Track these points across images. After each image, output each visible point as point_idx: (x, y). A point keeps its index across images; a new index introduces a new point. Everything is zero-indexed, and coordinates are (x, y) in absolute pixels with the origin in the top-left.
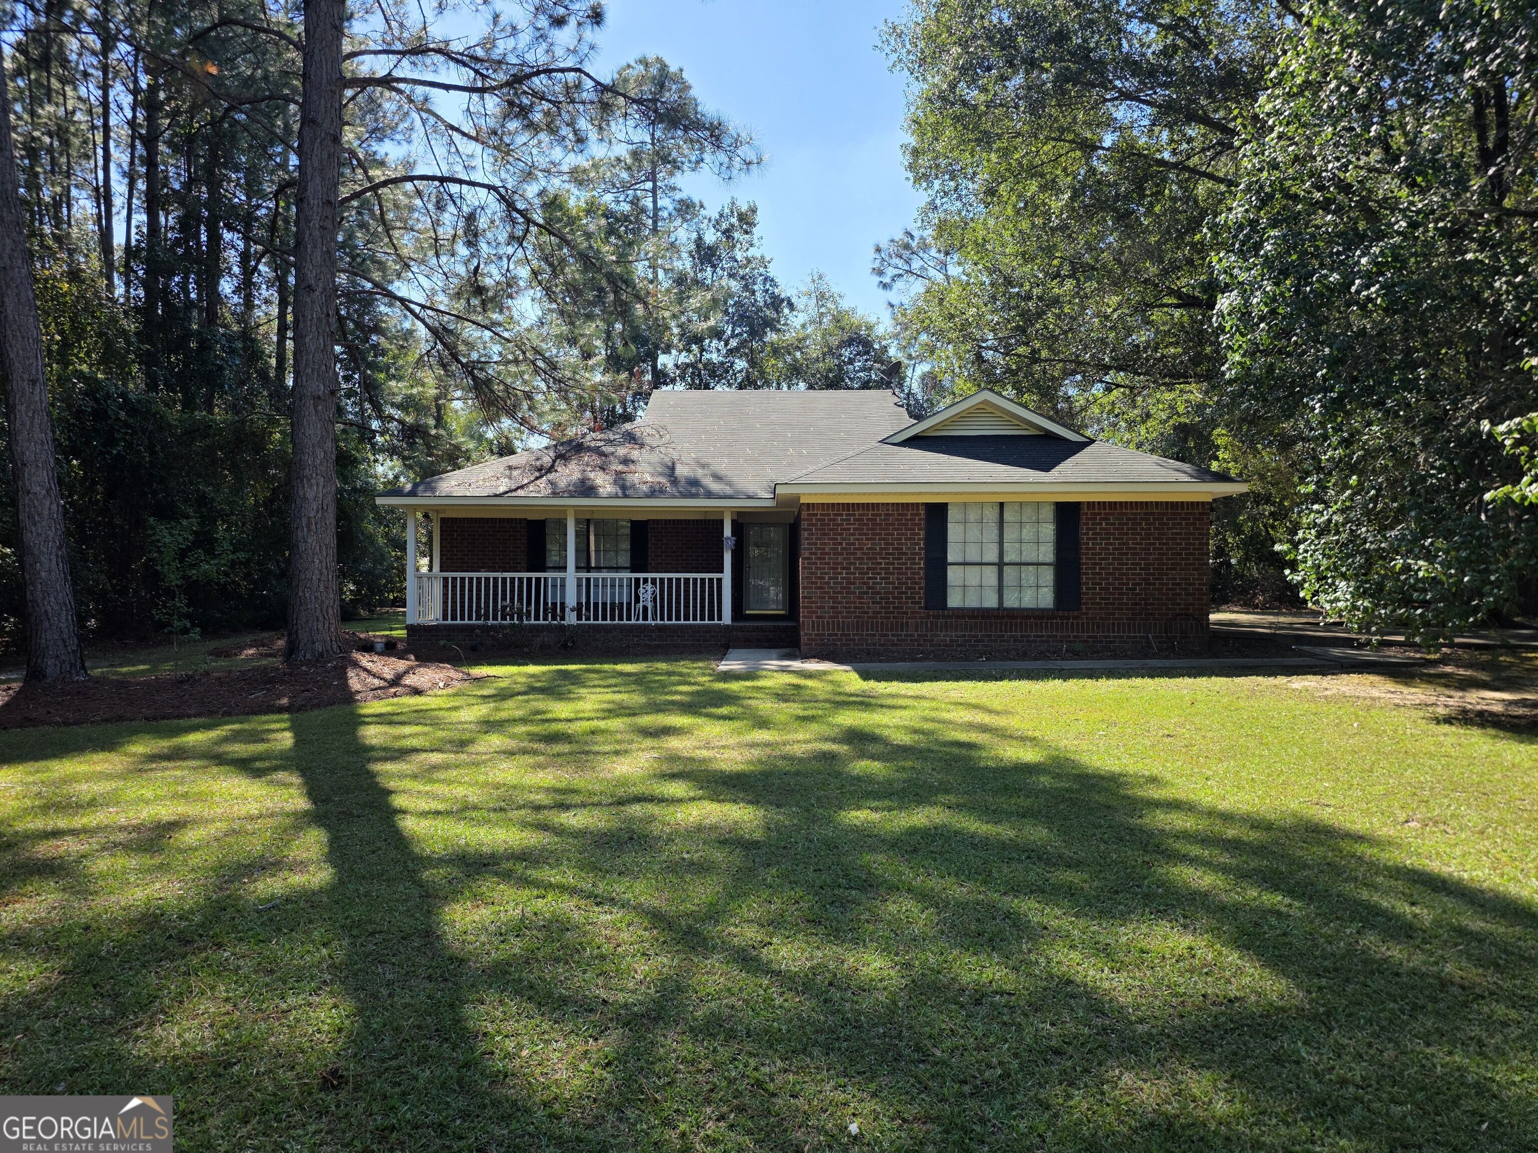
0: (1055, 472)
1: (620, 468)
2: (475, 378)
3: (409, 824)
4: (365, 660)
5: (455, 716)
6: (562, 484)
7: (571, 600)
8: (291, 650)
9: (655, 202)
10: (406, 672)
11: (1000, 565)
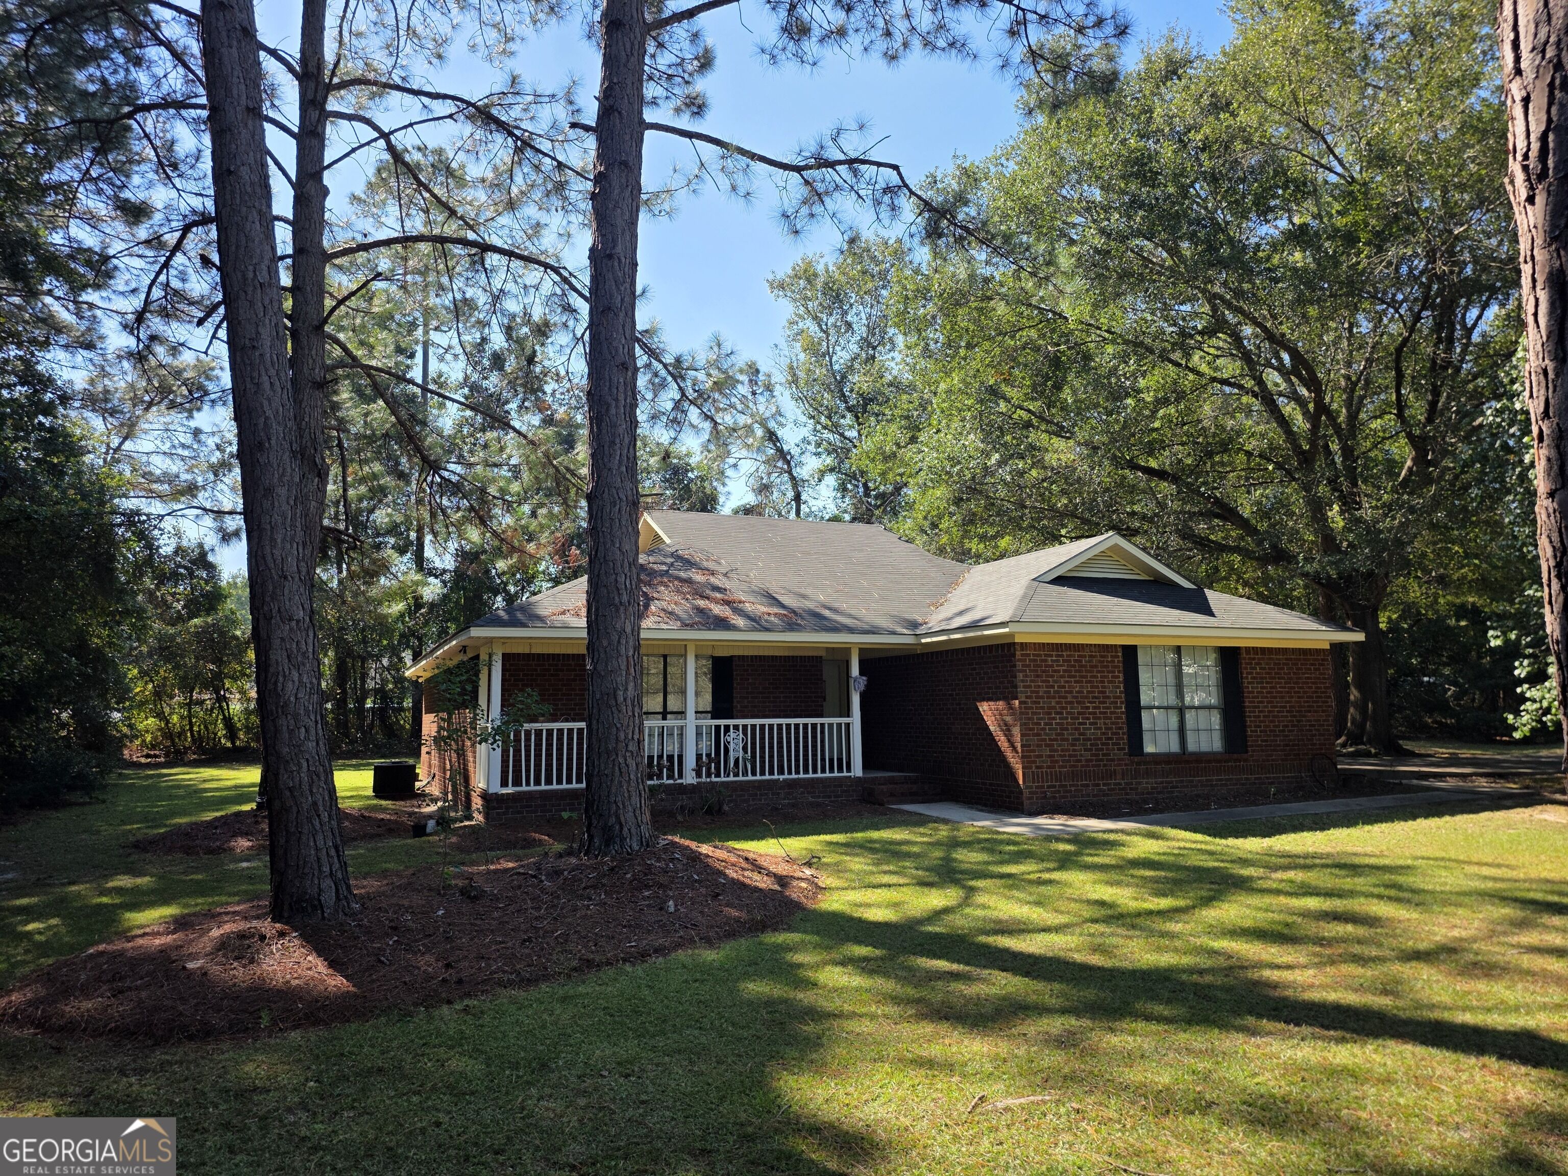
0: (1221, 617)
6: (682, 614)
7: (690, 754)
11: (1181, 711)
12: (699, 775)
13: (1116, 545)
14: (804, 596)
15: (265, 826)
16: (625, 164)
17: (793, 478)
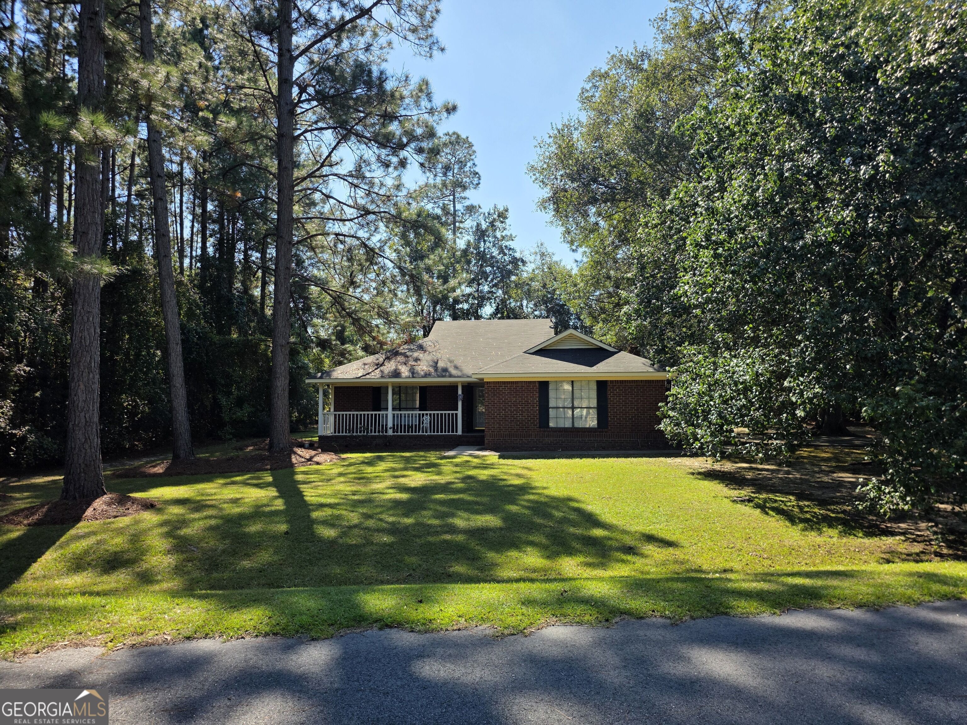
0: (595, 367)
1: (413, 363)
2: (353, 319)
3: (307, 498)
4: (299, 451)
5: (330, 472)
6: (386, 372)
7: (390, 424)
8: (271, 445)
9: (454, 207)
10: (315, 455)
11: (572, 408)
13: (572, 335)
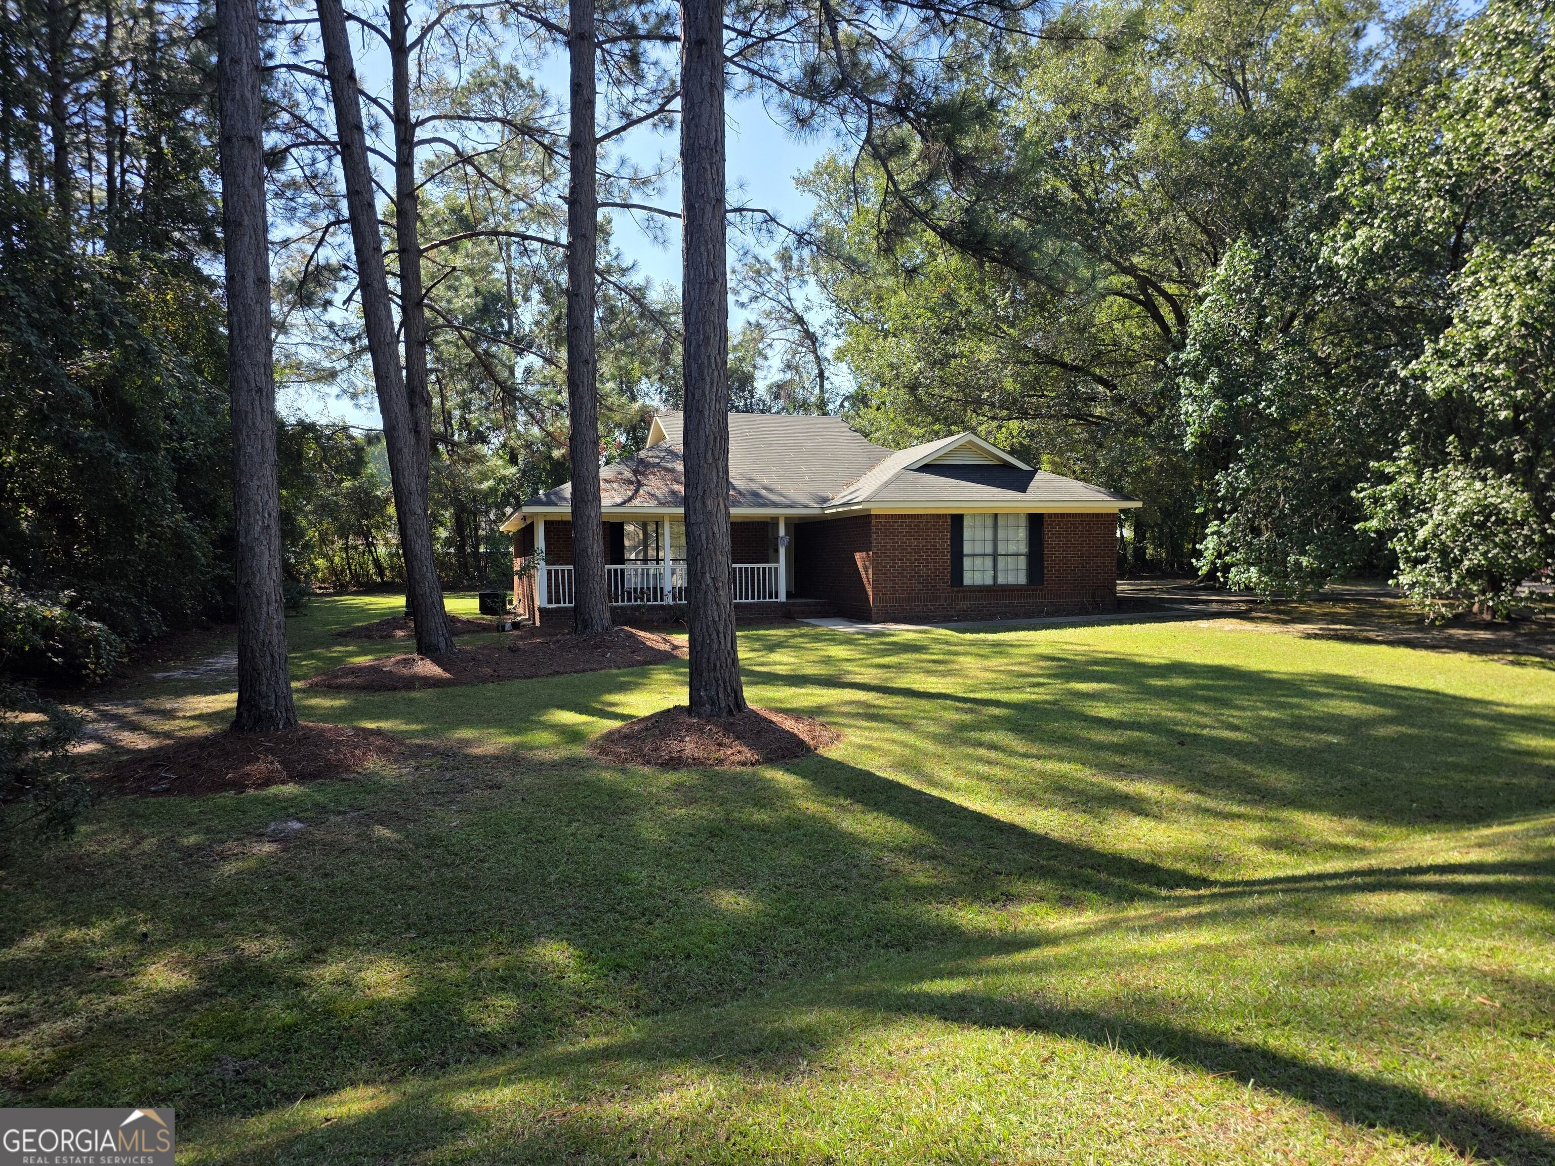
0: (1024, 492)
6: (660, 496)
7: (668, 586)
11: (995, 556)
12: (674, 599)
13: (970, 442)
14: (752, 480)
15: (412, 624)
16: (584, 236)
17: (817, 357)
